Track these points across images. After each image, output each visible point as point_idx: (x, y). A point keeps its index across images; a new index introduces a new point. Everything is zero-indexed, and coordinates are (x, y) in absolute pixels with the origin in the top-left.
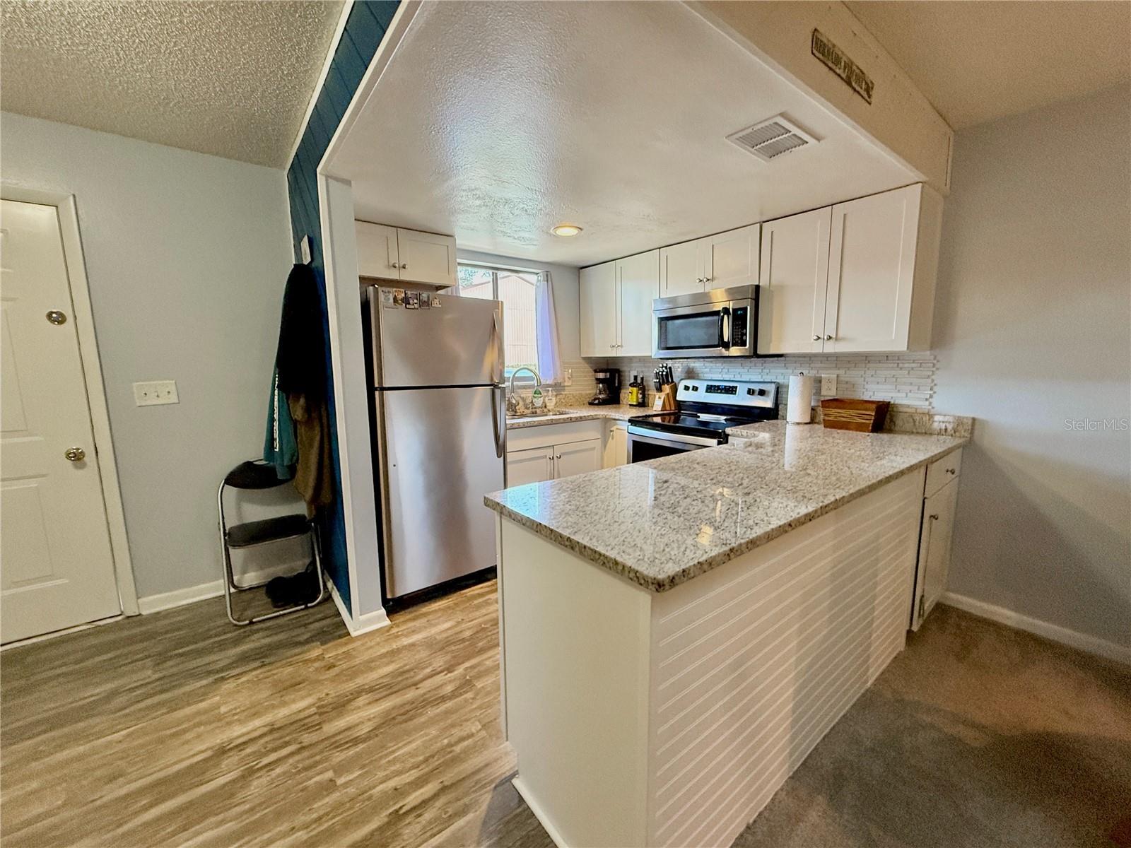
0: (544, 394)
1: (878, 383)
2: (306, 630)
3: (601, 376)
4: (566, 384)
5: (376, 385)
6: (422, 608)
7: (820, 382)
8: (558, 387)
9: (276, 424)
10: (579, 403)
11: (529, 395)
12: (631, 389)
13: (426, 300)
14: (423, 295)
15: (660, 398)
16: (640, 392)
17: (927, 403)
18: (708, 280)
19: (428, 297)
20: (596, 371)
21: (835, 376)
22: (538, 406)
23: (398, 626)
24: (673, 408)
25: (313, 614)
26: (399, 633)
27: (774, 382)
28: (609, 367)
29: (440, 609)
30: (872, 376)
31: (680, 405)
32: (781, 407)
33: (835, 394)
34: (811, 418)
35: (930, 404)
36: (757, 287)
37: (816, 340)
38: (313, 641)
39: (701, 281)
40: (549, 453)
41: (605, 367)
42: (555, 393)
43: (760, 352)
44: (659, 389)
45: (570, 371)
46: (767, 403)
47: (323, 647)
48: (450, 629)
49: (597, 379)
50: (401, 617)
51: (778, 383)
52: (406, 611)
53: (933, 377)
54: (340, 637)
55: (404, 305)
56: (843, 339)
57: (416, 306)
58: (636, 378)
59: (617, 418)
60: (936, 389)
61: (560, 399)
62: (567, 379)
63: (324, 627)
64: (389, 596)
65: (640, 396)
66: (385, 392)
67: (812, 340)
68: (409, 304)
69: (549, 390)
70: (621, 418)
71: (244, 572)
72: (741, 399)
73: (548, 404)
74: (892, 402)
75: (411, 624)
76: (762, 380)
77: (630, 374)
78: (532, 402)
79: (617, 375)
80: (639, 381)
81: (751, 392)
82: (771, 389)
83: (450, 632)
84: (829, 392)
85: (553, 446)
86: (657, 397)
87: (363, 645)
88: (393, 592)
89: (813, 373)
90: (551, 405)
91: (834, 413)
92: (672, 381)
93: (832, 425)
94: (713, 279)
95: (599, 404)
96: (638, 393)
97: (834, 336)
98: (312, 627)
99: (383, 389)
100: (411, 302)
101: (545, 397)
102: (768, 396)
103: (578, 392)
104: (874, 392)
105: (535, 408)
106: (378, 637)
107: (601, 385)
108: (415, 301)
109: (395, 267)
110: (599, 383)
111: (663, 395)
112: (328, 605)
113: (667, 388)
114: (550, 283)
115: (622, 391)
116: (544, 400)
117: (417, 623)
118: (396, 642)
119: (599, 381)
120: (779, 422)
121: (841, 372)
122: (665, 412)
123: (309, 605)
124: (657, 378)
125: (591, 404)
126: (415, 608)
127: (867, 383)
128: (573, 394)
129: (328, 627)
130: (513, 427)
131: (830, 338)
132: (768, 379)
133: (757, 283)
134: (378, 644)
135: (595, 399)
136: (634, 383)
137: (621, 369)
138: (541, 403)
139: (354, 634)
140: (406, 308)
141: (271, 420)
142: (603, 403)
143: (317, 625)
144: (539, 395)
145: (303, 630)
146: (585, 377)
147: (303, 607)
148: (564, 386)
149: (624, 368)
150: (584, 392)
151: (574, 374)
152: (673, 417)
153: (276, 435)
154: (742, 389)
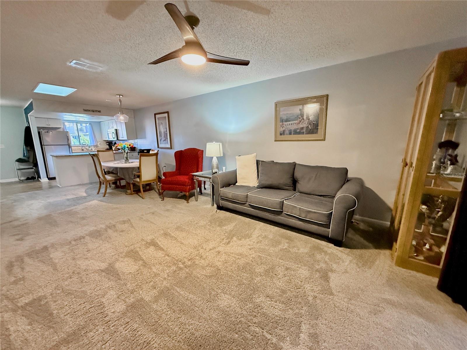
5: (43, 144)
9: (25, 151)
42: (95, 147)
49: (107, 145)
50: (51, 180)
62: (98, 144)
64: (49, 177)
66: (44, 146)
71: (21, 177)
73: (93, 149)
103: (102, 147)
106: (46, 182)
109: (48, 125)
112: (37, 179)
114: (91, 125)
123: (34, 180)
133: (116, 129)
137: (111, 143)
139: (42, 181)
141: (24, 151)
146: (104, 144)
150: (106, 148)
151: (101, 144)
153: (25, 153)
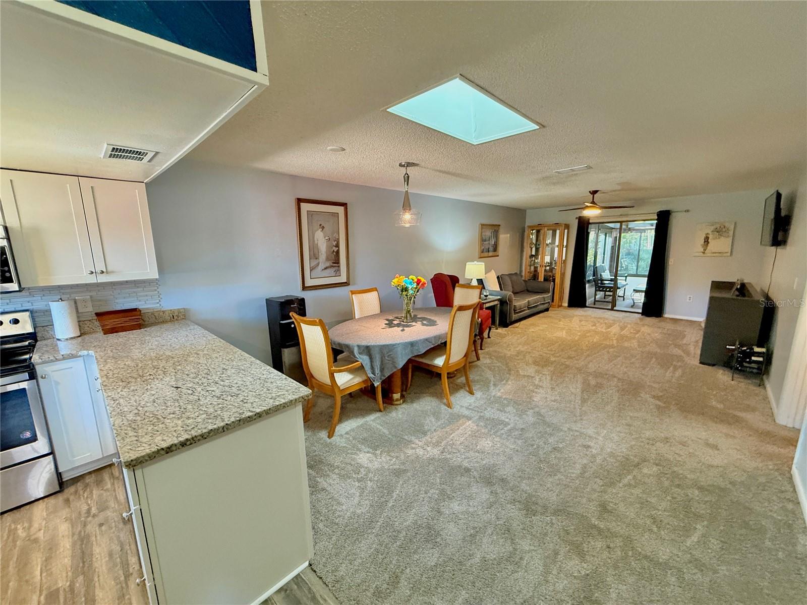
1: (124, 298)
7: (76, 303)
17: (159, 305)
21: (89, 297)
27: (28, 310)
35: (160, 305)
37: (90, 274)
46: (23, 329)
53: (158, 290)
60: (161, 296)
67: (86, 274)
74: (138, 308)
84: (86, 309)
91: (109, 323)
97: (105, 270)
102: (24, 323)
121: (93, 294)
127: (116, 299)
131: (103, 272)
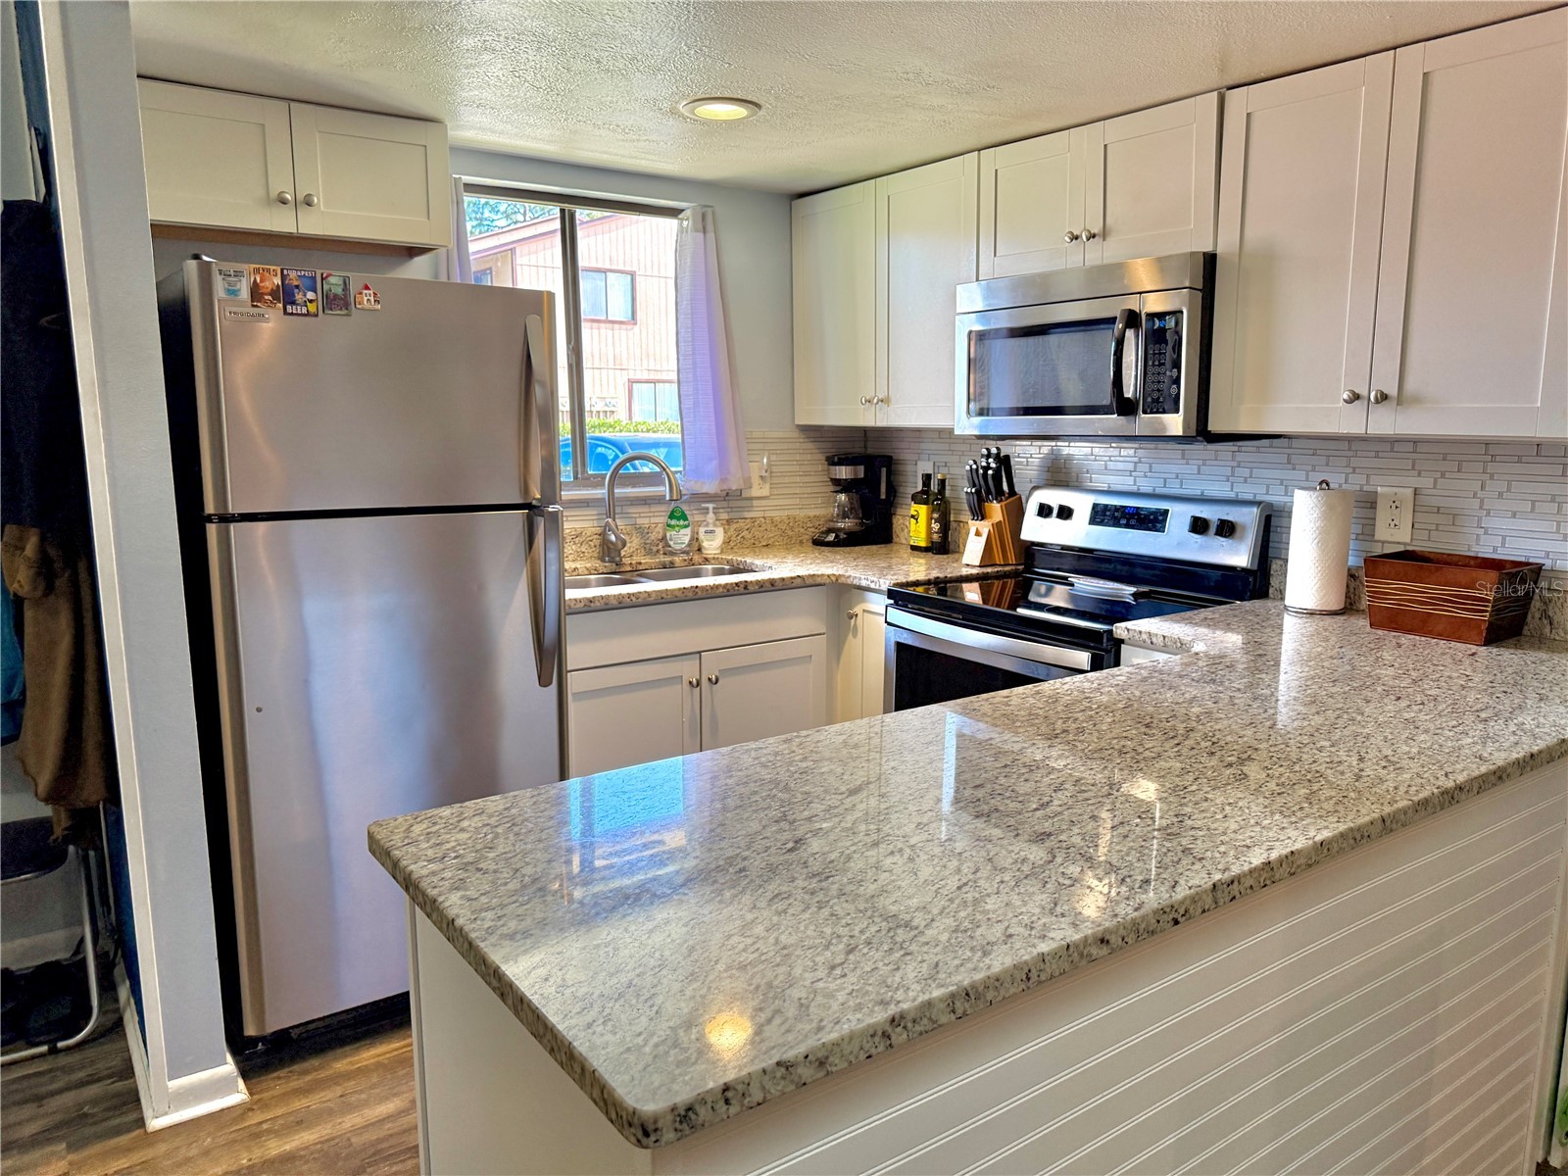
0: (694, 516)
1: (1514, 515)
2: (42, 1111)
3: (844, 472)
4: (755, 492)
5: (210, 508)
6: (336, 1059)
7: (1373, 505)
8: (730, 500)
10: (785, 540)
11: (657, 520)
12: (914, 508)
13: (339, 291)
14: (332, 280)
15: (978, 534)
16: (936, 516)
18: (1094, 236)
19: (346, 288)
20: (834, 461)
21: (1410, 492)
22: (678, 547)
23: (264, 1105)
24: (1012, 560)
25: (67, 1070)
26: (265, 1126)
27: (1258, 503)
28: (870, 451)
29: (379, 1066)
30: (1500, 495)
31: (1031, 553)
32: (1275, 566)
33: (1408, 540)
34: (1347, 597)
36: (1210, 261)
37: (1349, 401)
38: (49, 1141)
39: (1077, 238)
40: (688, 670)
41: (858, 449)
42: (724, 516)
43: (1215, 425)
44: (980, 513)
45: (765, 460)
46: (1238, 555)
47: (70, 1157)
48: (389, 1118)
49: (833, 480)
50: (279, 1083)
51: (1270, 505)
52: (295, 1067)
54: (118, 1131)
55: (281, 305)
56: (1417, 400)
57: (312, 308)
58: (927, 478)
59: (864, 583)
61: (739, 531)
62: (755, 481)
63: (85, 1103)
64: (250, 1031)
65: (936, 526)
66: (232, 526)
67: (1342, 403)
68: (293, 303)
69: (707, 509)
70: (872, 586)
72: (1174, 543)
73: (705, 544)
74: (1548, 563)
75: (299, 1104)
76: (1232, 495)
77: (917, 468)
78: (664, 538)
79: (884, 470)
80: (934, 487)
81: (1199, 526)
82: (1248, 518)
83: (389, 1128)
84: (1395, 533)
85: (699, 652)
86: (973, 531)
87: (167, 1155)
88: (260, 1020)
89: (1357, 482)
90: (712, 545)
91: (1397, 590)
92: (1012, 492)
93: (1392, 620)
94: (1105, 234)
95: (837, 544)
96: (930, 519)
97: (1393, 391)
98: (54, 1103)
99: (226, 519)
100: (299, 297)
101: (699, 524)
102: (1242, 538)
103: (786, 513)
104: (1504, 538)
105: (672, 554)
106: (209, 1134)
107: (843, 497)
108: (310, 295)
109: (284, 202)
110: (841, 492)
111: (985, 527)
112: (108, 1047)
113: (996, 510)
114: (711, 236)
115: (899, 511)
116: (693, 532)
117: (313, 1101)
118: (248, 1149)
119: (842, 485)
120: (1269, 603)
121: (1424, 482)
122: (989, 570)
123: (60, 1044)
124: (974, 486)
125: (818, 543)
126: (315, 1062)
127: (1488, 514)
128: (772, 519)
129: (94, 1102)
130: (590, 607)
131: (1383, 397)
132: (1246, 492)
133: (1209, 248)
134: (206, 1153)
135: (829, 531)
136: (923, 492)
137: (894, 458)
138: (687, 540)
139: (154, 1124)
140: (285, 313)
142: (848, 541)
143: (68, 1099)
144: (682, 522)
145: (28, 1110)
146: (806, 474)
147: (44, 1048)
148: (751, 499)
149: (904, 453)
150: (802, 514)
151: (774, 469)
152: (1011, 583)
154: (1180, 516)
